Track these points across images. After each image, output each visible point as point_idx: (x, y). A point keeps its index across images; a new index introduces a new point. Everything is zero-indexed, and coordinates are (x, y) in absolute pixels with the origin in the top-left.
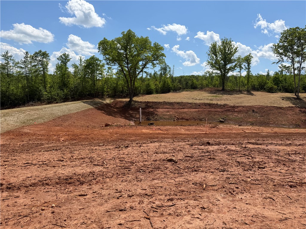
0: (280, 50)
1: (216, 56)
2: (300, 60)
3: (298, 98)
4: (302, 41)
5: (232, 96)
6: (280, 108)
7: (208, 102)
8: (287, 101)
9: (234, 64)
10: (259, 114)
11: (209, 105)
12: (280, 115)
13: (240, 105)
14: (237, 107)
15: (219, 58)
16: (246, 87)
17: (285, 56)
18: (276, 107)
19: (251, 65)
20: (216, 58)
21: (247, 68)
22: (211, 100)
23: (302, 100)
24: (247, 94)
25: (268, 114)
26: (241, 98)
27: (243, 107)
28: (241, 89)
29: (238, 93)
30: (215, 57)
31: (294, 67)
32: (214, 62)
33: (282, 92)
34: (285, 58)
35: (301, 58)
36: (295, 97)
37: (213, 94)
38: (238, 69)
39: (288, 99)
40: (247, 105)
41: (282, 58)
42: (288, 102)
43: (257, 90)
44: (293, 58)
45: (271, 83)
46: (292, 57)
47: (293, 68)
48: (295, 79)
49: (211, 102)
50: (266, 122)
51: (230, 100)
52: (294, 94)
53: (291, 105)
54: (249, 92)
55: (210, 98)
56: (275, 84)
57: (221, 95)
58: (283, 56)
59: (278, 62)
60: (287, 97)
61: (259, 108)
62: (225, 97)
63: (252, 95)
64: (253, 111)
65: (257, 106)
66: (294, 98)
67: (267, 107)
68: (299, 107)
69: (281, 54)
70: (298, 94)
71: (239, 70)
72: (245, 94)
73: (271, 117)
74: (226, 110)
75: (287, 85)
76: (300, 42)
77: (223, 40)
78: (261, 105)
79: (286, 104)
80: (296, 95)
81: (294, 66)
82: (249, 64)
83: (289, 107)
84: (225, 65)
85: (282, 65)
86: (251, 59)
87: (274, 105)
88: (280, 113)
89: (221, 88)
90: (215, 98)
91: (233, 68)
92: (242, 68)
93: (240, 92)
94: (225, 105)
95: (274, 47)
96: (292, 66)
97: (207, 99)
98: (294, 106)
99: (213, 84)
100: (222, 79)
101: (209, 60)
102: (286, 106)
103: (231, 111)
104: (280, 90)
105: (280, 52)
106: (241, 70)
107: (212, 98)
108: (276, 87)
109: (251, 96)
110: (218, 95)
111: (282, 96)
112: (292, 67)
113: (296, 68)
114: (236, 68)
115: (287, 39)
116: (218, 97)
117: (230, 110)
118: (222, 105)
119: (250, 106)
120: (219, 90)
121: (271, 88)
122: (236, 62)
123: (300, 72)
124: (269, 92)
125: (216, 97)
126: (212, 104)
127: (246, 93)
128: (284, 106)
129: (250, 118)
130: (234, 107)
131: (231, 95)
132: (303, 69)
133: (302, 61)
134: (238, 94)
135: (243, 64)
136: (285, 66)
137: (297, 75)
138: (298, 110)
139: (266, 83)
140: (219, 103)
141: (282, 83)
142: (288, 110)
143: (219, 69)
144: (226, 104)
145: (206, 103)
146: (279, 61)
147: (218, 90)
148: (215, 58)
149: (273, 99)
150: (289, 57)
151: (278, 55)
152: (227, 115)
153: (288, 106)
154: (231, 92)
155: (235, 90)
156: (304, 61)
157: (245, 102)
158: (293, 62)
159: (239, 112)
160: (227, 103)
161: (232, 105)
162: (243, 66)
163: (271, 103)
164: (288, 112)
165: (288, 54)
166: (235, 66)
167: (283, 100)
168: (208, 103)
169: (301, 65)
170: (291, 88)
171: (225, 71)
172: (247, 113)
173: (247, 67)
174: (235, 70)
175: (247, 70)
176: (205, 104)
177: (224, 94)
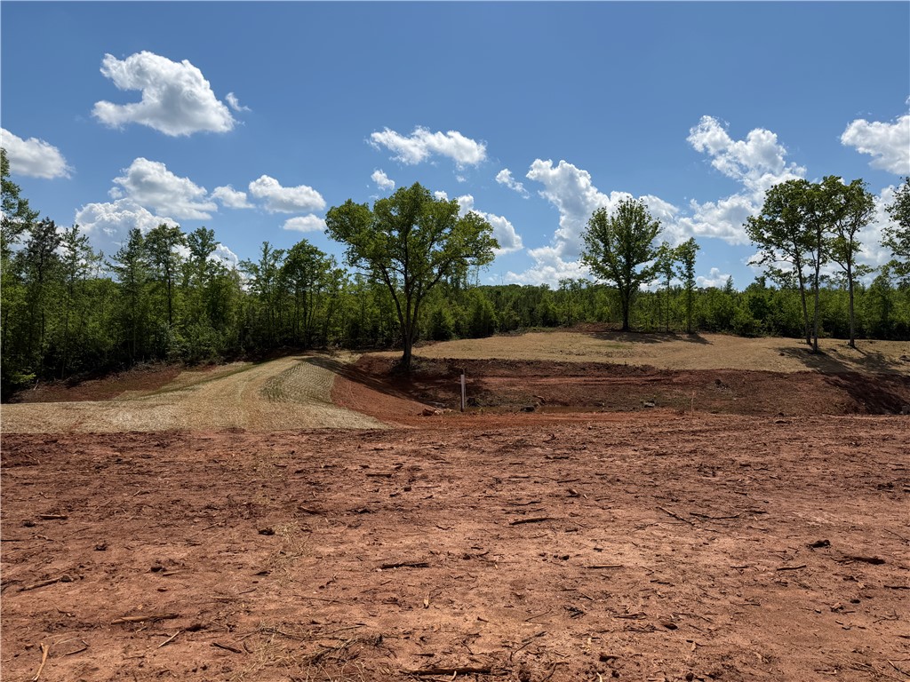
0: (765, 232)
1: (607, 244)
2: (816, 258)
3: (816, 351)
4: (817, 213)
5: (656, 345)
6: (780, 375)
7: (603, 360)
8: (791, 357)
9: (651, 264)
10: (733, 390)
11: (608, 367)
12: (781, 391)
13: (682, 368)
14: (676, 372)
15: (612, 250)
16: (685, 322)
17: (779, 246)
18: (769, 372)
19: (694, 267)
20: (606, 249)
21: (685, 275)
22: (608, 355)
23: (824, 354)
24: (692, 341)
25: (755, 391)
26: (678, 350)
27: (691, 372)
28: (672, 327)
29: (666, 338)
30: (601, 245)
31: (800, 274)
32: (600, 259)
33: (774, 336)
34: (778, 253)
35: (816, 253)
36: (808, 347)
37: (607, 341)
38: (662, 278)
39: (794, 352)
40: (698, 369)
41: (771, 252)
42: (795, 361)
43: (713, 329)
44: (797, 253)
45: (746, 312)
46: (795, 250)
47: (800, 276)
48: (804, 303)
49: (610, 360)
50: (755, 409)
51: (655, 357)
52: (805, 341)
53: (804, 368)
54: (693, 336)
55: (604, 350)
56: (756, 317)
57: (628, 344)
58: (773, 248)
59: (762, 262)
60: (789, 349)
61: (730, 376)
62: (640, 347)
63: (704, 342)
64: (718, 382)
65: (723, 372)
66: (806, 350)
67: (748, 372)
68: (822, 374)
69: (768, 241)
70: (816, 342)
71: (666, 280)
72: (685, 340)
73: (763, 396)
74: (651, 380)
75: (783, 316)
76: (812, 216)
77: (623, 204)
78: (733, 367)
79: (792, 366)
80: (809, 343)
81: (800, 271)
82: (690, 264)
83: (800, 372)
84: (629, 265)
85: (771, 268)
86: (694, 251)
87: (764, 369)
88: (781, 387)
89: (620, 325)
90: (616, 350)
91: (650, 275)
92: (674, 275)
93: (671, 335)
94: (645, 369)
95: (751, 225)
96: (796, 272)
97: (598, 353)
98: (810, 369)
99: (596, 313)
100: (623, 302)
101: (588, 254)
102: (792, 370)
103: (665, 384)
104: (769, 330)
105: (765, 236)
106: (669, 278)
107: (610, 350)
108: (758, 322)
109: (702, 345)
110: (621, 344)
111: (777, 347)
112: (797, 274)
113: (805, 279)
114: (657, 274)
115: (781, 206)
116: (624, 347)
117: (661, 380)
118: (638, 368)
119: (707, 371)
120: (619, 331)
121: (747, 325)
122: (657, 259)
123: (817, 286)
124: (743, 335)
125: (618, 347)
126: (614, 365)
127: (685, 336)
128: (788, 371)
129: (715, 400)
130: (668, 373)
131: (652, 342)
132: (825, 280)
133: (821, 260)
134: (668, 341)
135: (675, 265)
136: (780, 271)
137: (809, 293)
138: (820, 380)
139: (732, 314)
140: (631, 362)
141: (771, 313)
142: (798, 380)
143: (614, 276)
144: (649, 366)
145: (598, 363)
146: (764, 260)
147: (613, 330)
148: (603, 249)
149: (757, 353)
150: (787, 250)
151: (762, 244)
152: (659, 394)
153: (797, 371)
154: (649, 335)
155: (657, 328)
156: (824, 262)
157: (691, 361)
158: (798, 262)
159: (685, 385)
160: (650, 364)
161: (662, 368)
162: (674, 269)
163: (755, 362)
164: (800, 385)
165: (784, 243)
166: (656, 268)
167: (782, 355)
168: (602, 364)
169: (817, 270)
170: (794, 324)
171: (628, 281)
172: (703, 387)
173: (685, 272)
174: (656, 278)
175: (686, 281)
176: (598, 366)
177: (634, 340)
